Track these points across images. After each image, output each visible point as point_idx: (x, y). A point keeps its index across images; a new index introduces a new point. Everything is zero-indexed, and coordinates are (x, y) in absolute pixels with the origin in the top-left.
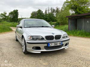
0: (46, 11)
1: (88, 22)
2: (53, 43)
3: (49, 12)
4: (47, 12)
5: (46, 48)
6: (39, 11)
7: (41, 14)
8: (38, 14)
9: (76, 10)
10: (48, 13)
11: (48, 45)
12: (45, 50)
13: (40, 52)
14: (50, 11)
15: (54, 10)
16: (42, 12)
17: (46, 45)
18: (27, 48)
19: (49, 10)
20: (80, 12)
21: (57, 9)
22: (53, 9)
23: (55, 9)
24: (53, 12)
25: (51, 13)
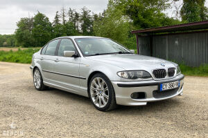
0: (57, 17)
1: (177, 42)
2: (168, 84)
3: (64, 21)
4: (60, 19)
5: (156, 93)
6: (40, 17)
7: (44, 25)
8: (35, 25)
9: (136, 16)
10: (61, 22)
11: (159, 88)
12: (153, 99)
13: (145, 104)
14: (67, 19)
15: (77, 15)
16: (47, 19)
17: (156, 88)
18: (116, 96)
19: (64, 16)
20: (147, 21)
21: (85, 13)
22: (74, 13)
23: (80, 13)
24: (74, 21)
25: (71, 23)
